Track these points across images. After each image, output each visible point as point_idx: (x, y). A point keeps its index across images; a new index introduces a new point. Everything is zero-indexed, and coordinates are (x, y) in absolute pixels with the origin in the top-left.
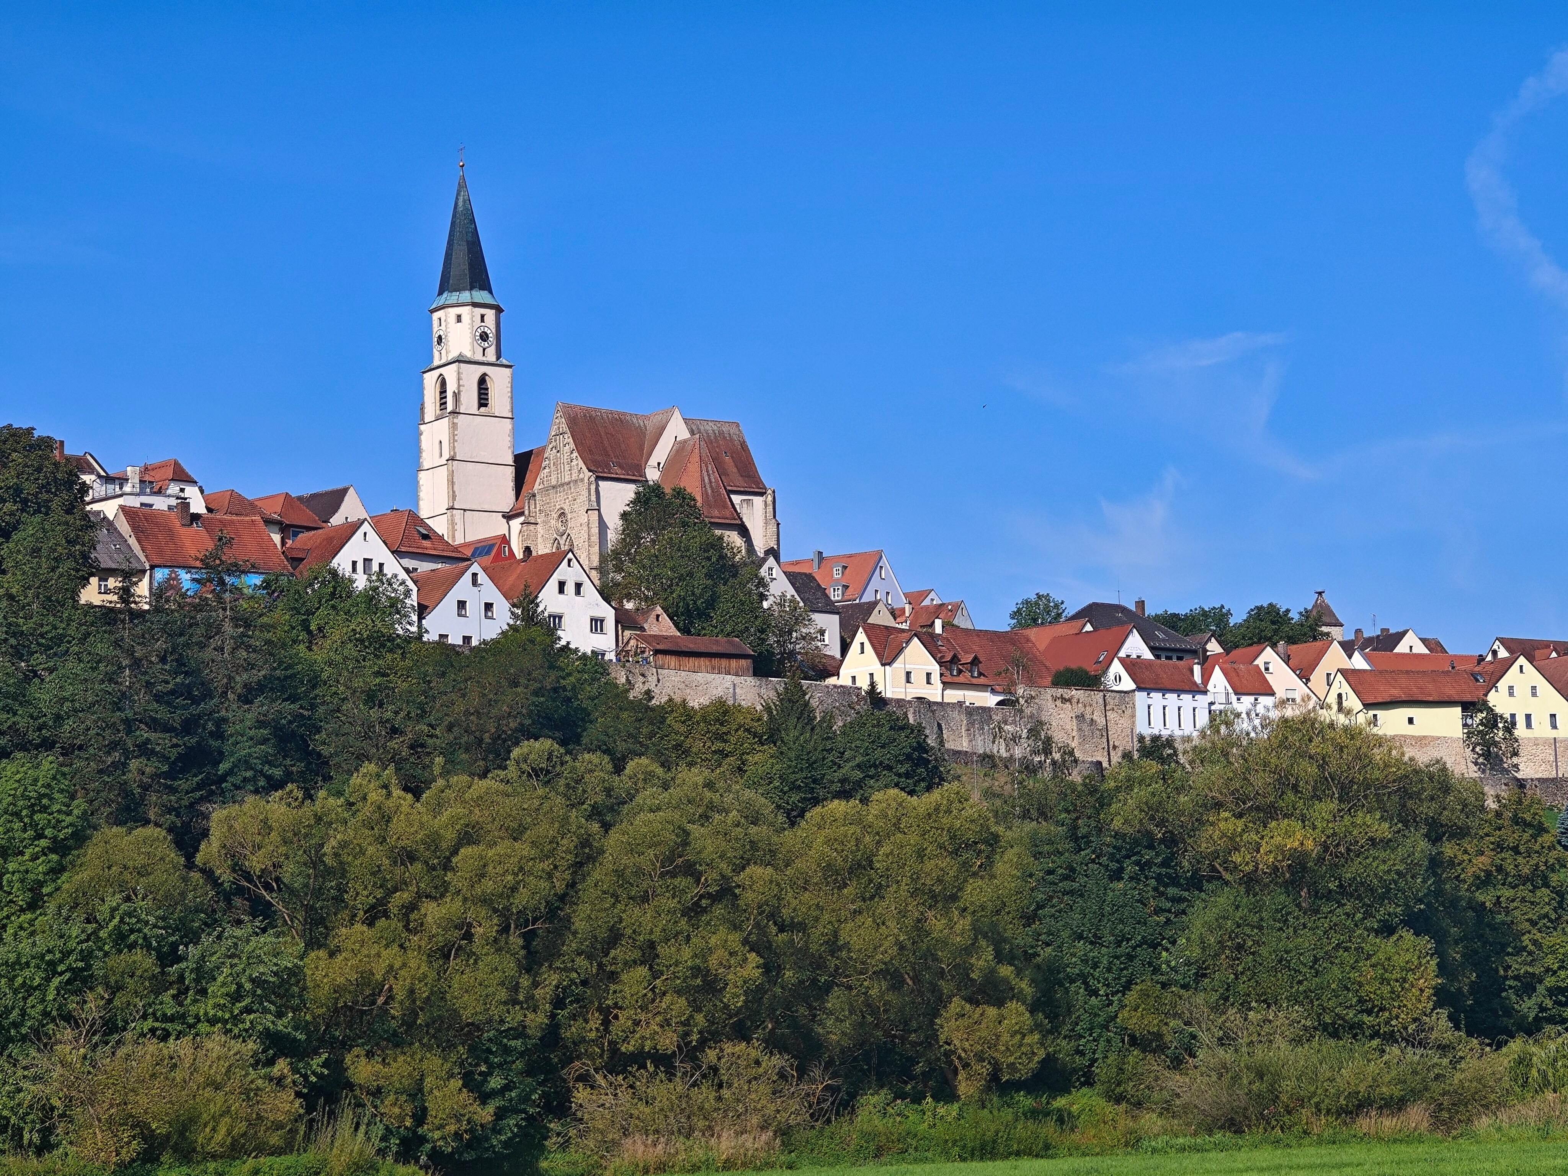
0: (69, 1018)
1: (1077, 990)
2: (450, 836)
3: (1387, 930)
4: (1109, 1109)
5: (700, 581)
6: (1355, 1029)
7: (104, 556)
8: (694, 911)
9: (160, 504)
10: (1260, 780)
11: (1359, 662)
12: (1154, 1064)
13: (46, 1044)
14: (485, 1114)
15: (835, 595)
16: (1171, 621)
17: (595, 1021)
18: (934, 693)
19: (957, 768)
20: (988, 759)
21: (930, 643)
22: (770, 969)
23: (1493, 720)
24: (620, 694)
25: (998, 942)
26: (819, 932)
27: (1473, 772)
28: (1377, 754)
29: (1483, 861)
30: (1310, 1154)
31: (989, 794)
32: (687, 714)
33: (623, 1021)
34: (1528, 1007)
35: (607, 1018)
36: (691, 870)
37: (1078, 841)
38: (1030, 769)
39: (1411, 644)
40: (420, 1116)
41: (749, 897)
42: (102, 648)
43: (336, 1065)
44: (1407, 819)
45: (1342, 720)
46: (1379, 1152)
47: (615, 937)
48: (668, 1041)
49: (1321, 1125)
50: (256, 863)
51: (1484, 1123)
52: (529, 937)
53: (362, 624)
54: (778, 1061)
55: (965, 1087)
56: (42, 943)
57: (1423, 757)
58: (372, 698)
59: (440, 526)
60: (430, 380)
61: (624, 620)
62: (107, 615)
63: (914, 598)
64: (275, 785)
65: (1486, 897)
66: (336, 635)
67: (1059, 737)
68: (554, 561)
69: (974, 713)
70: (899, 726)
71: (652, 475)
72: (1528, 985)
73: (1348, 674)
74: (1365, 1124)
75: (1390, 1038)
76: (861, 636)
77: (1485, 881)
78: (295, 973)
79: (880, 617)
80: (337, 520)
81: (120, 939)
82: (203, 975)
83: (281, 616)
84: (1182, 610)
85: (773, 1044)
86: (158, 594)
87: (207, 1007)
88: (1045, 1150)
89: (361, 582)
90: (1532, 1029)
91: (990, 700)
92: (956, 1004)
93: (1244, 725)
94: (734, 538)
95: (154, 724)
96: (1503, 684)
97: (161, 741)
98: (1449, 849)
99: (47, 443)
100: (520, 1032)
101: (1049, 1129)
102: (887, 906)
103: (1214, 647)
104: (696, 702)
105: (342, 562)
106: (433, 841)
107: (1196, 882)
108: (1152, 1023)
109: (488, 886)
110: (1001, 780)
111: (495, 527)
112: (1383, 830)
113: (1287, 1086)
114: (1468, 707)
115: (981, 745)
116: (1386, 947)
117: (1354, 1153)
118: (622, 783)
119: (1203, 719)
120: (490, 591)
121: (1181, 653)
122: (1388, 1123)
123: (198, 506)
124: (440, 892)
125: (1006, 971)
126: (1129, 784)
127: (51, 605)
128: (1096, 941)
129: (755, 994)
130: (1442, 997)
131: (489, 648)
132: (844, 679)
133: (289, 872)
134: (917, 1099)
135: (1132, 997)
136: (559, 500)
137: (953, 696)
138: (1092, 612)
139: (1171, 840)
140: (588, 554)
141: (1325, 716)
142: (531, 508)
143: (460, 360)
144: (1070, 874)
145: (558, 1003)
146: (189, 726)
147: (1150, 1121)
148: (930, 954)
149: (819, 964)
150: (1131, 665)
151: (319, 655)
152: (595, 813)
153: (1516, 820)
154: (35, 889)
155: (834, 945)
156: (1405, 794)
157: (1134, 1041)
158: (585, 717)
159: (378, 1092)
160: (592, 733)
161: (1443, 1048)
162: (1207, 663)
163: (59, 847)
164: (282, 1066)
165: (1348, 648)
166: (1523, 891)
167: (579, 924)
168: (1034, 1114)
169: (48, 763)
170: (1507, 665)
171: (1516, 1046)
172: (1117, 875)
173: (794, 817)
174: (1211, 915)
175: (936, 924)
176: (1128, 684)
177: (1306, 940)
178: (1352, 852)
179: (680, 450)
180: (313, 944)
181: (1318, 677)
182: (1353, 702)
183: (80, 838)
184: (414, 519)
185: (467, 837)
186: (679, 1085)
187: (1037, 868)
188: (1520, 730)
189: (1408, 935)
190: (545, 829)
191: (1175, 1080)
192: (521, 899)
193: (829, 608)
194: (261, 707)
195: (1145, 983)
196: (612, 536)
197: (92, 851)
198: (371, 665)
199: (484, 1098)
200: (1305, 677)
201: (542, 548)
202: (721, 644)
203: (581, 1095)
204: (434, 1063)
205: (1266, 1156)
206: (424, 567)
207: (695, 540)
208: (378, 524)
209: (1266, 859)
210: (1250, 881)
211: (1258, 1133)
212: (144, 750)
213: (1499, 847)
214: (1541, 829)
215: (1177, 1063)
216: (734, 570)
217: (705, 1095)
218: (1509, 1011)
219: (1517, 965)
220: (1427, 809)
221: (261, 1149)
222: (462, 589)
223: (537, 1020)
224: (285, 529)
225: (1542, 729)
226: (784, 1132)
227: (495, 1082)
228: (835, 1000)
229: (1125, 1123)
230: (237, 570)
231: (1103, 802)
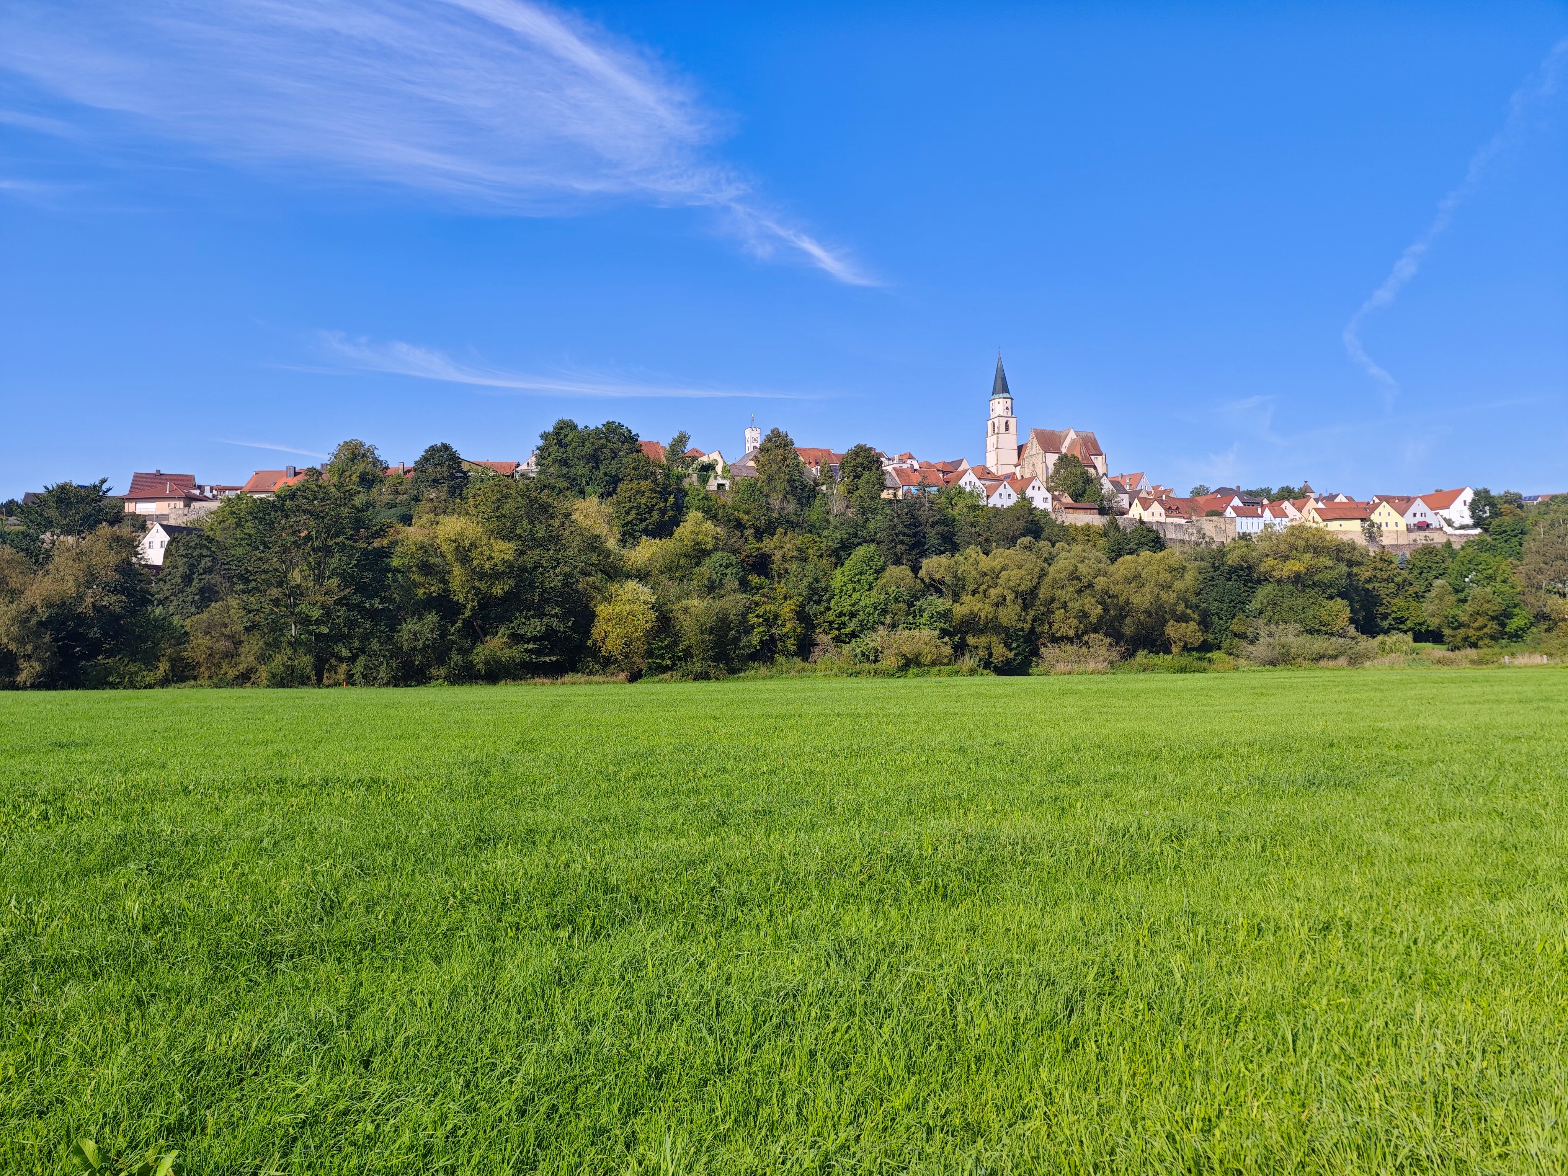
0: (882, 623)
1: (1215, 619)
2: (998, 568)
3: (1331, 598)
4: (1227, 657)
5: (1080, 484)
6: (1319, 632)
7: (888, 483)
8: (1080, 591)
9: (905, 466)
10: (1283, 547)
11: (1321, 505)
12: (1244, 643)
13: (876, 631)
14: (1011, 655)
15: (1127, 488)
16: (1250, 493)
17: (1047, 627)
18: (1163, 519)
19: (1170, 544)
20: (1182, 541)
21: (1161, 502)
22: (1106, 610)
23: (1372, 525)
24: (1053, 523)
25: (1186, 601)
26: (1122, 599)
27: (1365, 543)
28: (1328, 537)
29: (1369, 574)
30: (1301, 673)
31: (1182, 553)
32: (1076, 528)
33: (1056, 627)
34: (1385, 624)
35: (1051, 625)
36: (1078, 579)
37: (1216, 568)
38: (1197, 544)
39: (1341, 499)
40: (990, 655)
41: (1098, 587)
42: (888, 511)
43: (963, 639)
44: (1339, 560)
45: (1314, 526)
46: (1328, 673)
47: (1053, 600)
48: (1071, 633)
49: (1305, 664)
50: (937, 576)
51: (1368, 664)
52: (1024, 600)
53: (969, 502)
54: (1109, 640)
55: (1174, 649)
56: (873, 600)
57: (1345, 538)
58: (972, 525)
59: (993, 470)
60: (990, 423)
61: (1054, 498)
62: (890, 502)
63: (1155, 488)
64: (942, 553)
65: (1369, 586)
66: (960, 505)
67: (1208, 533)
68: (1031, 479)
69: (1178, 526)
70: (1150, 530)
71: (1064, 451)
72: (1385, 617)
73: (1316, 509)
74: (1322, 663)
75: (1332, 634)
76: (1136, 501)
77: (1369, 580)
78: (950, 610)
79: (1143, 495)
80: (960, 469)
81: (896, 600)
82: (921, 611)
83: (943, 500)
84: (1253, 488)
85: (1107, 635)
86: (905, 494)
87: (922, 620)
88: (1204, 670)
89: (968, 489)
90: (1386, 632)
91: (1183, 521)
92: (1171, 622)
93: (1277, 528)
94: (1092, 470)
95: (904, 534)
96: (1377, 512)
97: (907, 539)
98: (1355, 570)
99: (870, 449)
100: (1022, 630)
101: (1205, 664)
102: (1147, 589)
103: (1265, 502)
104: (1079, 524)
105: (962, 483)
106: (993, 570)
107: (1259, 582)
108: (1243, 629)
109: (1011, 584)
110: (1187, 548)
111: (1012, 469)
112: (1330, 563)
113: (1293, 651)
114: (1362, 520)
115: (1180, 536)
116: (1331, 603)
117: (1318, 673)
118: (1054, 551)
119: (1262, 526)
120: (1010, 490)
121: (1253, 504)
122: (1331, 663)
123: (917, 467)
124: (995, 586)
125: (1189, 611)
126: (1234, 548)
127: (873, 499)
128: (1222, 602)
129: (1100, 618)
130: (1352, 621)
131: (1010, 508)
132: (1130, 515)
133: (947, 579)
134: (1157, 653)
135: (1235, 620)
136: (1032, 460)
137: (1169, 520)
138: (1219, 491)
139: (1250, 568)
140: (1042, 477)
141: (1308, 524)
142: (1025, 463)
143: (1000, 416)
144: (1212, 579)
145: (1034, 620)
146: (915, 535)
147: (1242, 661)
148: (1162, 605)
149: (1122, 608)
150: (1235, 508)
151: (955, 512)
152: (1046, 560)
153: (1381, 559)
154: (870, 585)
155: (1127, 602)
156: (1338, 550)
157: (1236, 635)
158: (1042, 530)
159: (976, 648)
160: (1043, 536)
161: (1353, 638)
162: (1262, 506)
163: (877, 572)
164: (946, 639)
165: (1317, 500)
166: (1384, 584)
167: (1041, 596)
168: (1200, 659)
169: (873, 546)
170: (1378, 505)
171: (1380, 638)
172: (1230, 579)
173: (1113, 561)
174: (1264, 593)
175: (1164, 596)
176: (1234, 515)
177: (1300, 601)
178: (1318, 571)
179: (1073, 442)
180: (955, 601)
181: (1305, 510)
182: (1318, 519)
183: (883, 569)
184: (985, 468)
185: (1003, 568)
186: (1075, 647)
187: (1201, 577)
188: (1383, 528)
189: (1339, 600)
190: (1029, 566)
191: (1251, 648)
192: (1021, 588)
193: (1125, 492)
194: (938, 528)
195: (1240, 616)
196: (1051, 471)
197: (887, 573)
198: (972, 515)
199: (1011, 650)
200: (1300, 510)
201: (1027, 476)
202: (1087, 505)
203: (1043, 650)
204: (994, 639)
205: (1285, 674)
206: (988, 483)
207: (1078, 471)
208: (973, 469)
209: (1285, 574)
210: (1279, 581)
211: (1282, 667)
212: (902, 542)
213: (1375, 569)
214: (1391, 562)
215: (1252, 642)
216: (1092, 481)
217: (1084, 650)
218: (1378, 626)
219: (1381, 610)
220: (1347, 556)
221: (941, 664)
222: (1001, 490)
223: (1027, 626)
224: (943, 472)
225: (1392, 527)
226: (1111, 663)
227: (1014, 645)
228: (1128, 621)
229: (1232, 662)
230: (929, 486)
231: (1224, 555)
